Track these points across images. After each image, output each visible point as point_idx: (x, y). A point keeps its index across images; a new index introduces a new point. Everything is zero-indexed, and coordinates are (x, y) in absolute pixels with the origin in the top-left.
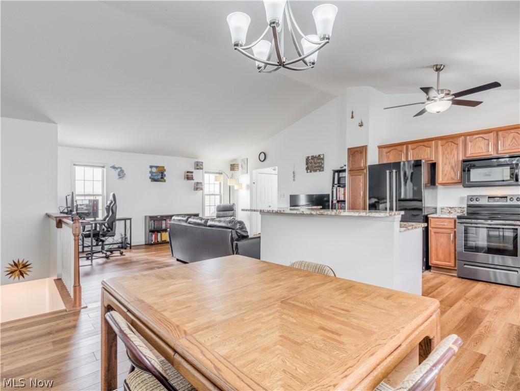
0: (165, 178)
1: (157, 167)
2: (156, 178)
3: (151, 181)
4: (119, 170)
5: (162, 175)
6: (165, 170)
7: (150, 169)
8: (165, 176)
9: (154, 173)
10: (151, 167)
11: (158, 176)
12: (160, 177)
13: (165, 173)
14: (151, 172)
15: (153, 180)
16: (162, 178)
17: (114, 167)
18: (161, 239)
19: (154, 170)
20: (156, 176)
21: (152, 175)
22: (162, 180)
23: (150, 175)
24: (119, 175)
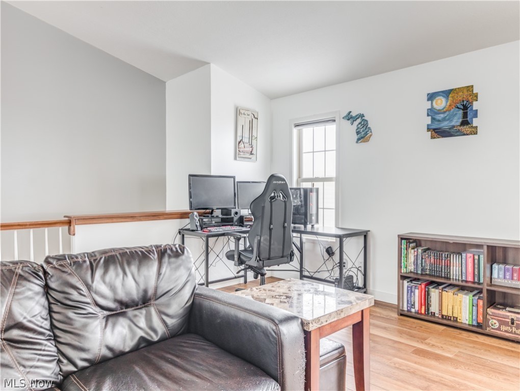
0: (475, 122)
1: (447, 93)
2: (445, 125)
3: (432, 137)
4: (359, 120)
5: (465, 115)
6: (476, 97)
7: (428, 105)
8: (475, 114)
9: (439, 112)
10: (431, 97)
11: (450, 120)
12: (457, 120)
13: (476, 106)
14: (432, 112)
15: (438, 132)
16: (465, 123)
17: (349, 117)
18: (441, 310)
19: (440, 103)
20: (444, 119)
21: (433, 119)
22: (465, 129)
23: (428, 120)
24: (358, 133)
